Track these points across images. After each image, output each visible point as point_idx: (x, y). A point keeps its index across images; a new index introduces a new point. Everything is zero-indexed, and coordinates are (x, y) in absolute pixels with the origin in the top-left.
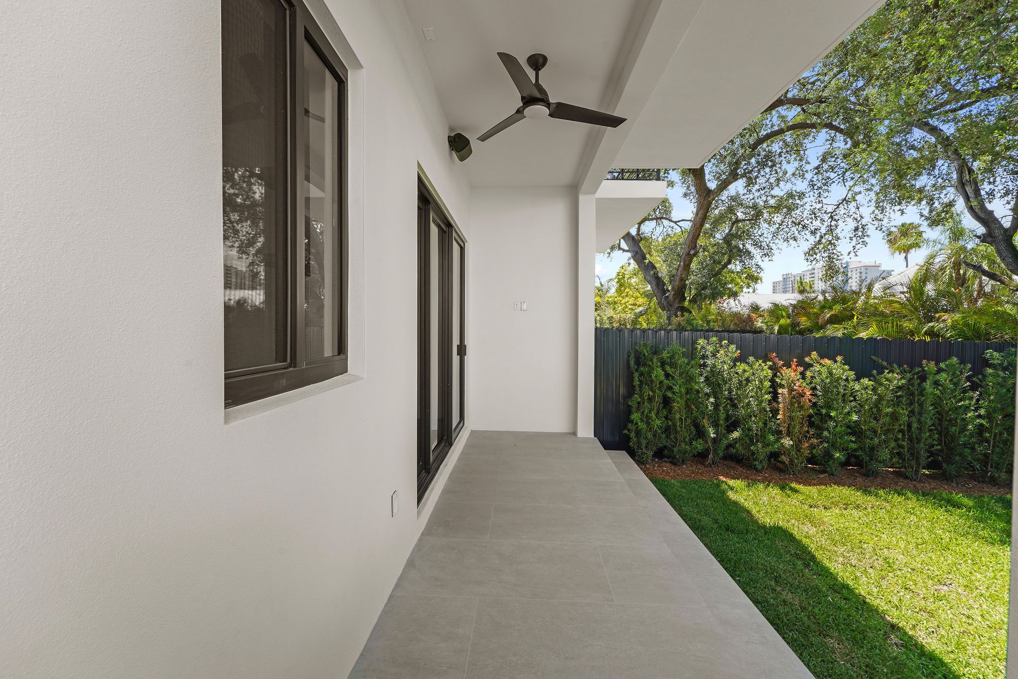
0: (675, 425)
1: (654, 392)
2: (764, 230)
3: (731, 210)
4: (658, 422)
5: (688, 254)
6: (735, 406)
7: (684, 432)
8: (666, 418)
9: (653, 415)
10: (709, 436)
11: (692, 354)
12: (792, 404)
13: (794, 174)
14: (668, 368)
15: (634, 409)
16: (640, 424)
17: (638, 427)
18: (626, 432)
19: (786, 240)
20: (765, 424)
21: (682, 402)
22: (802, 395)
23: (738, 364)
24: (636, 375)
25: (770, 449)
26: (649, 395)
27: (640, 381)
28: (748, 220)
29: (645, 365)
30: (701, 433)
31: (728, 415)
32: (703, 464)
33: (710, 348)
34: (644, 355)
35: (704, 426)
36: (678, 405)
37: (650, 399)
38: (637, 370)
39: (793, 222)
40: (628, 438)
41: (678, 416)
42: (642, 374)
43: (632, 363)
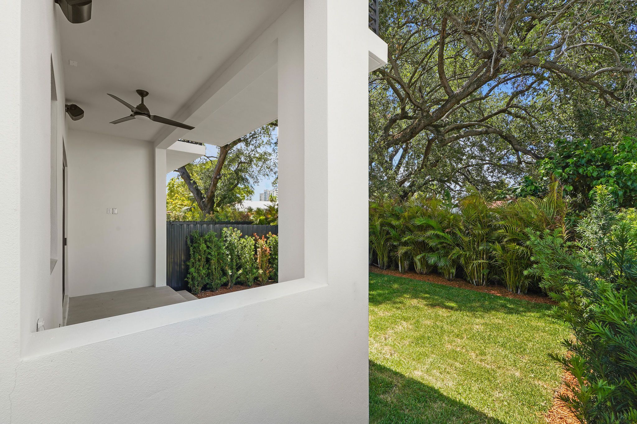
0: (212, 272)
1: (201, 256)
2: (254, 169)
3: (238, 156)
4: (204, 271)
5: (216, 178)
6: (240, 259)
7: (217, 274)
8: (208, 269)
9: (201, 268)
10: (229, 274)
11: (220, 235)
12: (262, 255)
13: (266, 143)
14: (208, 243)
15: (191, 266)
16: (194, 274)
17: (193, 276)
18: (186, 279)
19: (264, 175)
20: (252, 265)
21: (216, 260)
22: (266, 251)
23: (241, 239)
24: (191, 248)
25: (254, 275)
26: (199, 258)
27: (194, 252)
28: (247, 163)
29: (196, 243)
30: (225, 273)
31: (237, 263)
32: (226, 288)
33: (229, 232)
34: (196, 237)
35: (226, 270)
36: (214, 261)
37: (199, 260)
38: (191, 246)
39: (267, 167)
40: (187, 283)
41: (214, 267)
42: (195, 248)
43: (189, 242)
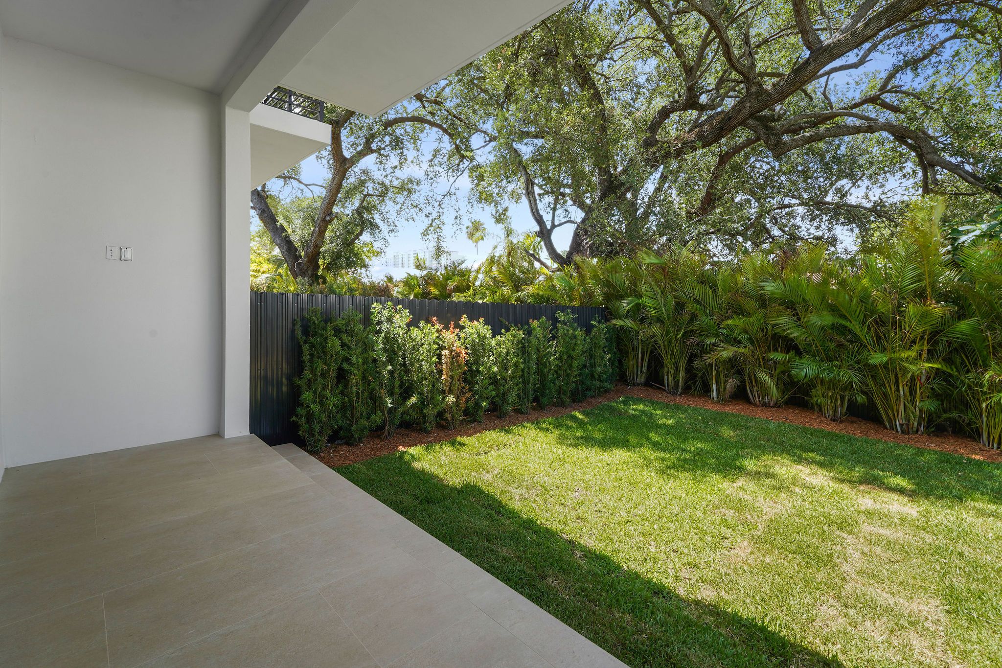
0: (350, 401)
1: (329, 365)
2: (389, 207)
4: (334, 400)
5: (324, 220)
6: (407, 371)
7: (361, 408)
8: (342, 393)
9: (328, 392)
10: (386, 406)
11: (367, 319)
12: (452, 364)
14: (344, 337)
15: (304, 388)
16: (312, 406)
17: (310, 410)
18: (294, 418)
19: (407, 220)
20: (433, 386)
21: (359, 373)
22: (458, 354)
23: (412, 328)
24: (306, 348)
25: (438, 409)
26: (323, 370)
27: (312, 355)
28: (377, 196)
29: (315, 334)
30: (376, 402)
31: (402, 382)
32: (379, 437)
33: (386, 313)
34: (314, 323)
35: (381, 398)
36: (355, 378)
37: (323, 375)
38: (306, 342)
39: (412, 204)
40: (296, 426)
41: (355, 390)
42: (313, 346)
43: (299, 333)
